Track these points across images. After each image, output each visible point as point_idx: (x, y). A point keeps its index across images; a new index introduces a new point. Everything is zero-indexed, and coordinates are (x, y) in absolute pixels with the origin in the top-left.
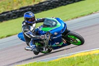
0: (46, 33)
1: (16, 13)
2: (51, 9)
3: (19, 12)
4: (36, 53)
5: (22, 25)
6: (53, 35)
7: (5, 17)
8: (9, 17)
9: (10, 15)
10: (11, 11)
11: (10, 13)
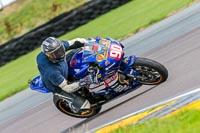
2: (25, 54)
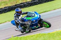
0: (28, 21)
1: (29, 4)
3: (31, 3)
4: (22, 32)
5: (14, 16)
6: (33, 22)
7: (22, 6)
8: (24, 6)
9: (25, 5)
10: (26, 2)
11: (25, 3)
